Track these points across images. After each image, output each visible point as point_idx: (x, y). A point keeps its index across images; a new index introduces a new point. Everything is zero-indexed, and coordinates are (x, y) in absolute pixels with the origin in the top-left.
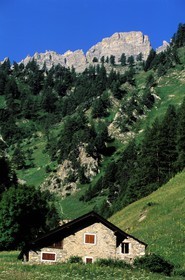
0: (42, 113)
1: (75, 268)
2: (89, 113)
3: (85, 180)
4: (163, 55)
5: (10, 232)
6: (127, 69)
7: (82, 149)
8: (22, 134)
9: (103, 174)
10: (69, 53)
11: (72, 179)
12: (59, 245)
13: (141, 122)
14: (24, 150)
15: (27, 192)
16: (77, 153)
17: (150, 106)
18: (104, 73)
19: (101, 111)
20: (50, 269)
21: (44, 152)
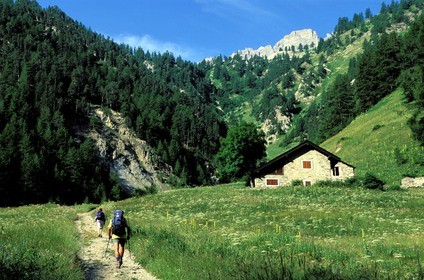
0: (247, 89)
1: (298, 190)
2: (280, 86)
3: (282, 132)
4: (329, 41)
5: (236, 163)
6: (304, 53)
7: (277, 110)
8: (234, 105)
9: (294, 127)
10: (261, 48)
11: (273, 132)
12: (281, 172)
13: (318, 88)
14: (237, 115)
15: (248, 128)
16: (274, 114)
17: (323, 77)
18: (288, 58)
19: (289, 84)
20: (276, 193)
21: (251, 115)
